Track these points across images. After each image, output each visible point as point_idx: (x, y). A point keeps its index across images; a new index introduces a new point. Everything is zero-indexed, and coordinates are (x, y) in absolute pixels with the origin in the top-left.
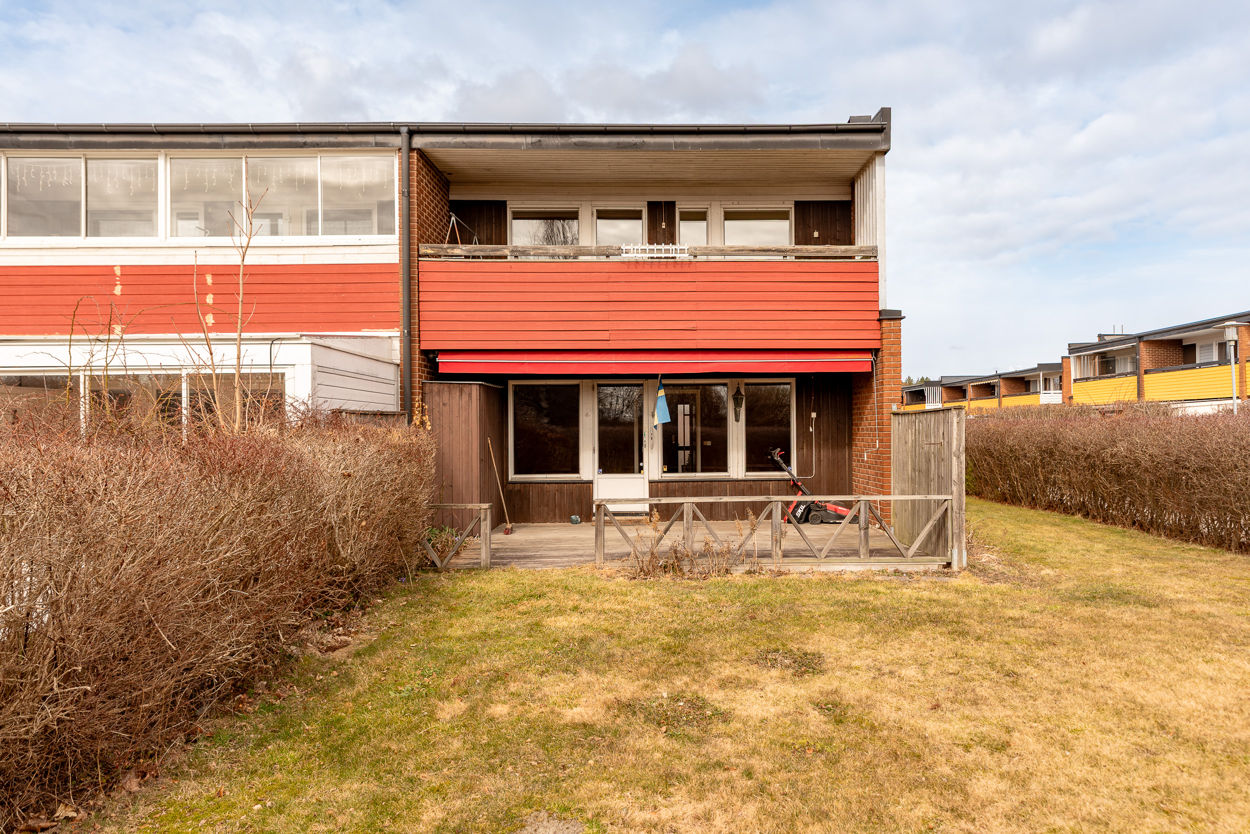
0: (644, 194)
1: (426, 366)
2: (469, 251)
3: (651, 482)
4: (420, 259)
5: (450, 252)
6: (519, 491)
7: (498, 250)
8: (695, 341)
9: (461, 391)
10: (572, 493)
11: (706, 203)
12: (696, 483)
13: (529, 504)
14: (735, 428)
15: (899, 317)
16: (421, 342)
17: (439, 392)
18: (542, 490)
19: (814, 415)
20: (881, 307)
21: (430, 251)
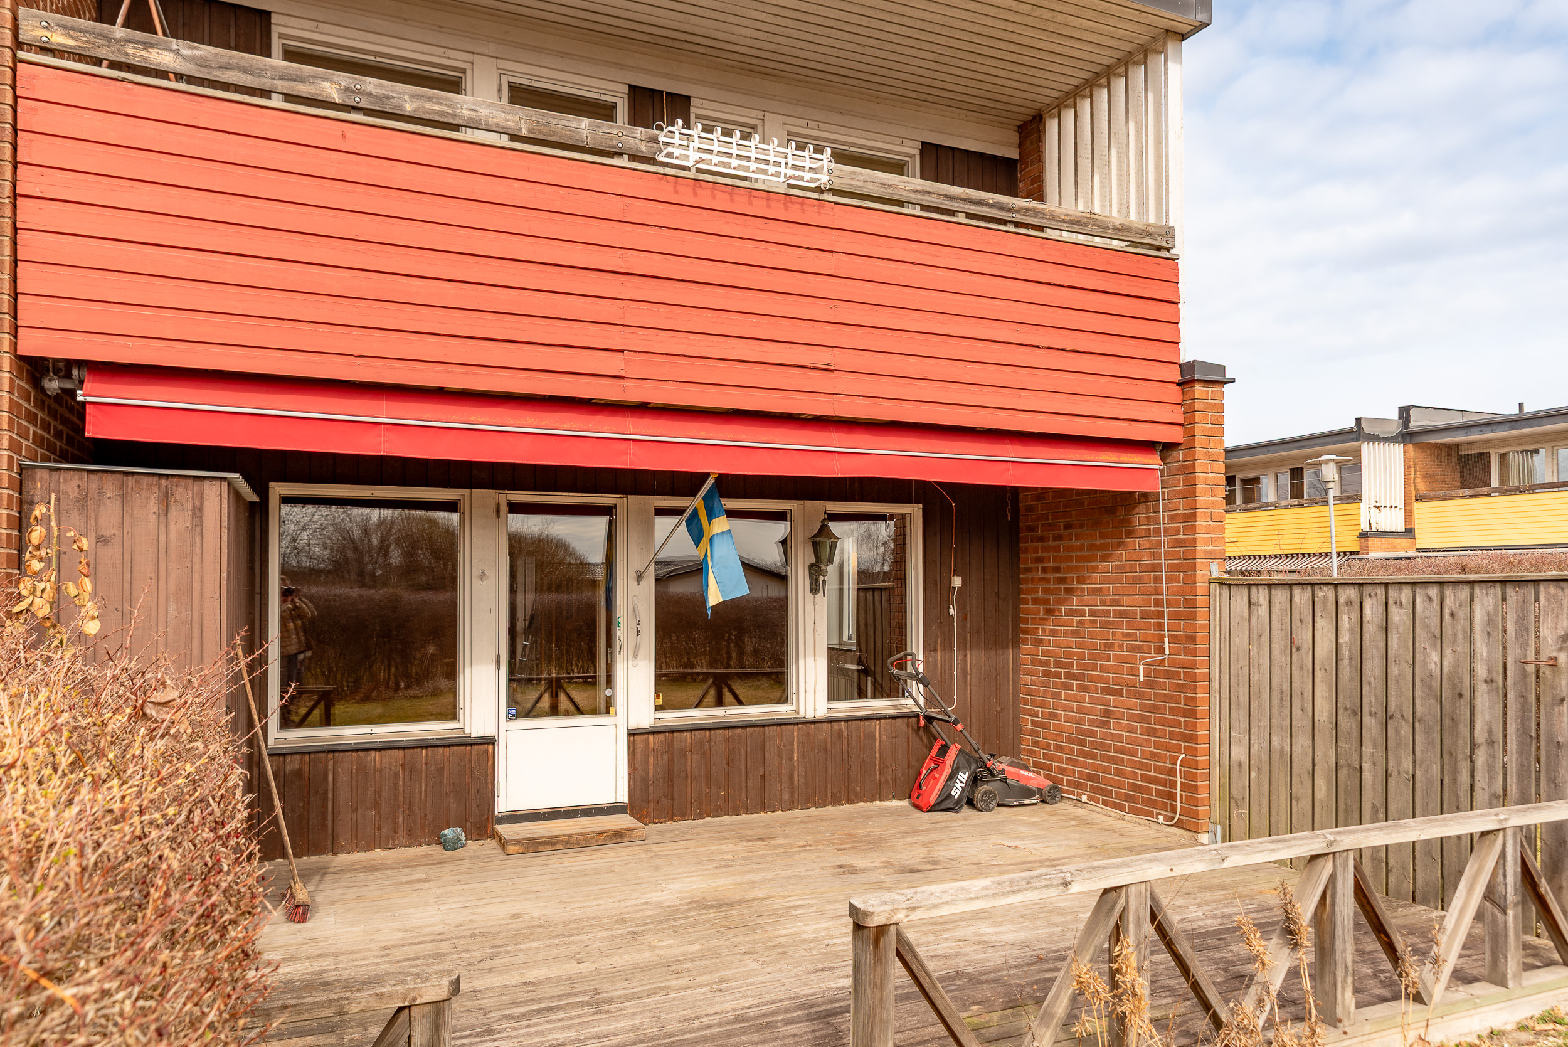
0: (622, 67)
1: (31, 418)
2: (202, 63)
3: (632, 734)
4: (21, 54)
5: (135, 54)
6: (298, 773)
7: (303, 80)
8: (830, 398)
9: (166, 500)
10: (440, 771)
11: (754, 113)
12: (731, 732)
13: (325, 806)
14: (810, 607)
15: (1220, 379)
16: (22, 332)
17: (83, 502)
18: (361, 768)
19: (957, 581)
20: (1186, 356)
21: (58, 39)
